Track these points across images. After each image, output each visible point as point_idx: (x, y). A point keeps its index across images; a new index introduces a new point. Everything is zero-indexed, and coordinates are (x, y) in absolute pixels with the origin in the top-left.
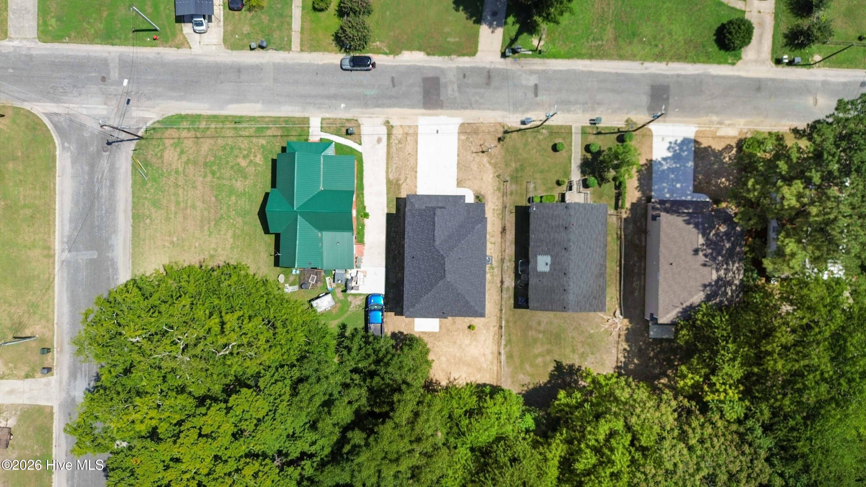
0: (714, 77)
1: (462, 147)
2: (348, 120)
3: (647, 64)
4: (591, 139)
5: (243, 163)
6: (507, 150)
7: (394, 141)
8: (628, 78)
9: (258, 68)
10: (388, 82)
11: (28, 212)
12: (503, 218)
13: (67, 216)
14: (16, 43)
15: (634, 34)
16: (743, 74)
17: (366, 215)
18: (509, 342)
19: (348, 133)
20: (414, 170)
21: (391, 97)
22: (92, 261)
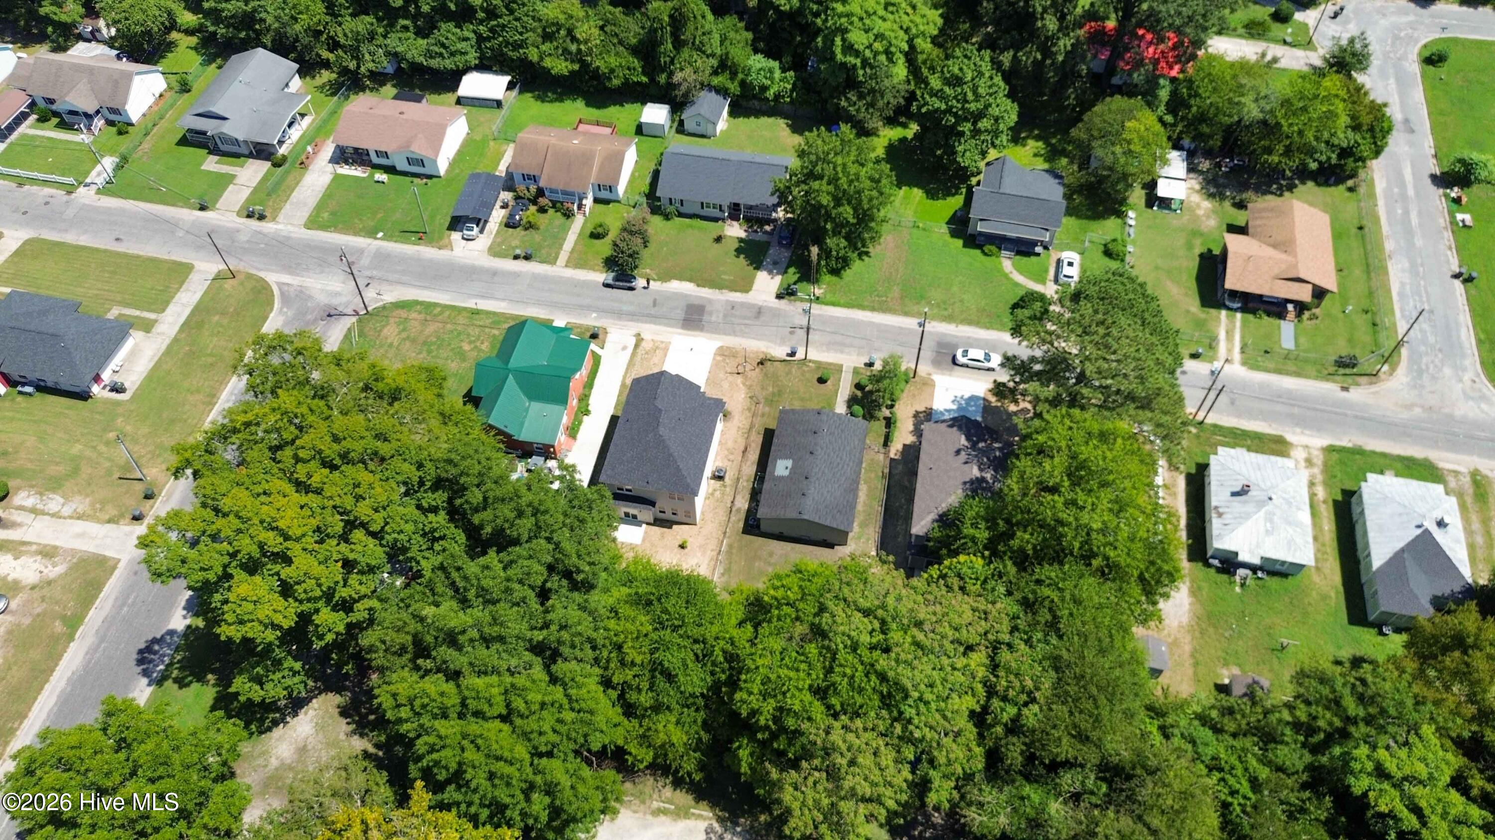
1: (716, 365)
2: (596, 326)
3: (934, 324)
4: (864, 379)
5: (466, 347)
6: (766, 375)
7: (640, 351)
9: (516, 275)
10: (650, 302)
12: (748, 438)
14: (280, 227)
15: (922, 297)
17: (587, 412)
19: (591, 338)
21: (649, 316)
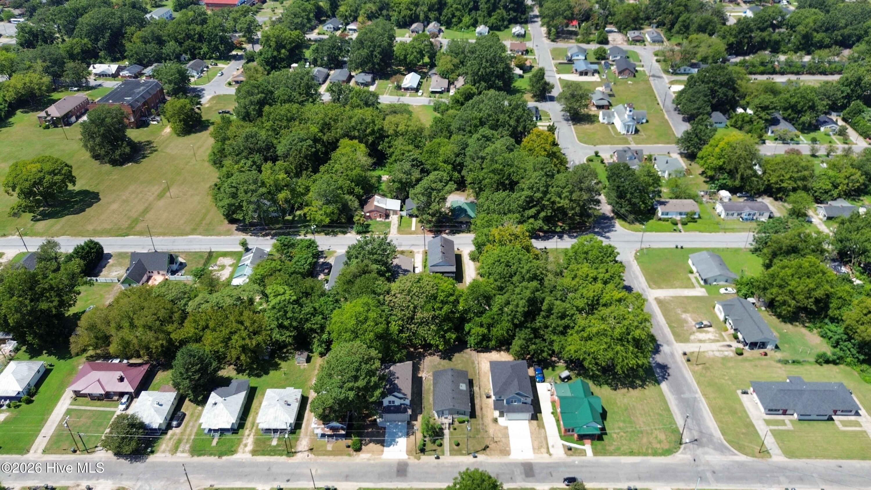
0: (371, 481)
1: (508, 444)
2: (571, 455)
3: (409, 487)
4: (439, 449)
5: (622, 434)
6: (483, 442)
7: (545, 446)
8: (420, 480)
9: (629, 480)
10: (554, 474)
11: (724, 411)
12: (482, 414)
13: (703, 410)
16: (355, 484)
17: (552, 413)
18: (474, 368)
19: (570, 449)
20: (532, 433)
21: (551, 467)
22: (683, 393)
